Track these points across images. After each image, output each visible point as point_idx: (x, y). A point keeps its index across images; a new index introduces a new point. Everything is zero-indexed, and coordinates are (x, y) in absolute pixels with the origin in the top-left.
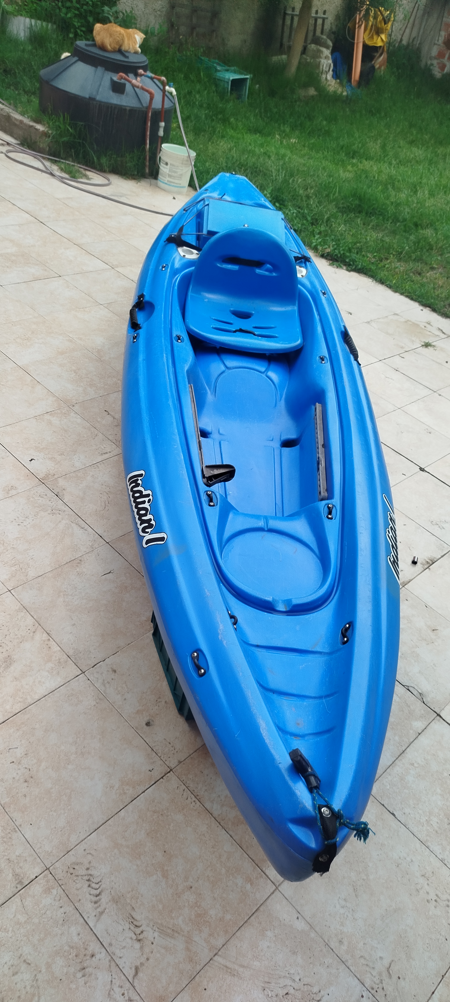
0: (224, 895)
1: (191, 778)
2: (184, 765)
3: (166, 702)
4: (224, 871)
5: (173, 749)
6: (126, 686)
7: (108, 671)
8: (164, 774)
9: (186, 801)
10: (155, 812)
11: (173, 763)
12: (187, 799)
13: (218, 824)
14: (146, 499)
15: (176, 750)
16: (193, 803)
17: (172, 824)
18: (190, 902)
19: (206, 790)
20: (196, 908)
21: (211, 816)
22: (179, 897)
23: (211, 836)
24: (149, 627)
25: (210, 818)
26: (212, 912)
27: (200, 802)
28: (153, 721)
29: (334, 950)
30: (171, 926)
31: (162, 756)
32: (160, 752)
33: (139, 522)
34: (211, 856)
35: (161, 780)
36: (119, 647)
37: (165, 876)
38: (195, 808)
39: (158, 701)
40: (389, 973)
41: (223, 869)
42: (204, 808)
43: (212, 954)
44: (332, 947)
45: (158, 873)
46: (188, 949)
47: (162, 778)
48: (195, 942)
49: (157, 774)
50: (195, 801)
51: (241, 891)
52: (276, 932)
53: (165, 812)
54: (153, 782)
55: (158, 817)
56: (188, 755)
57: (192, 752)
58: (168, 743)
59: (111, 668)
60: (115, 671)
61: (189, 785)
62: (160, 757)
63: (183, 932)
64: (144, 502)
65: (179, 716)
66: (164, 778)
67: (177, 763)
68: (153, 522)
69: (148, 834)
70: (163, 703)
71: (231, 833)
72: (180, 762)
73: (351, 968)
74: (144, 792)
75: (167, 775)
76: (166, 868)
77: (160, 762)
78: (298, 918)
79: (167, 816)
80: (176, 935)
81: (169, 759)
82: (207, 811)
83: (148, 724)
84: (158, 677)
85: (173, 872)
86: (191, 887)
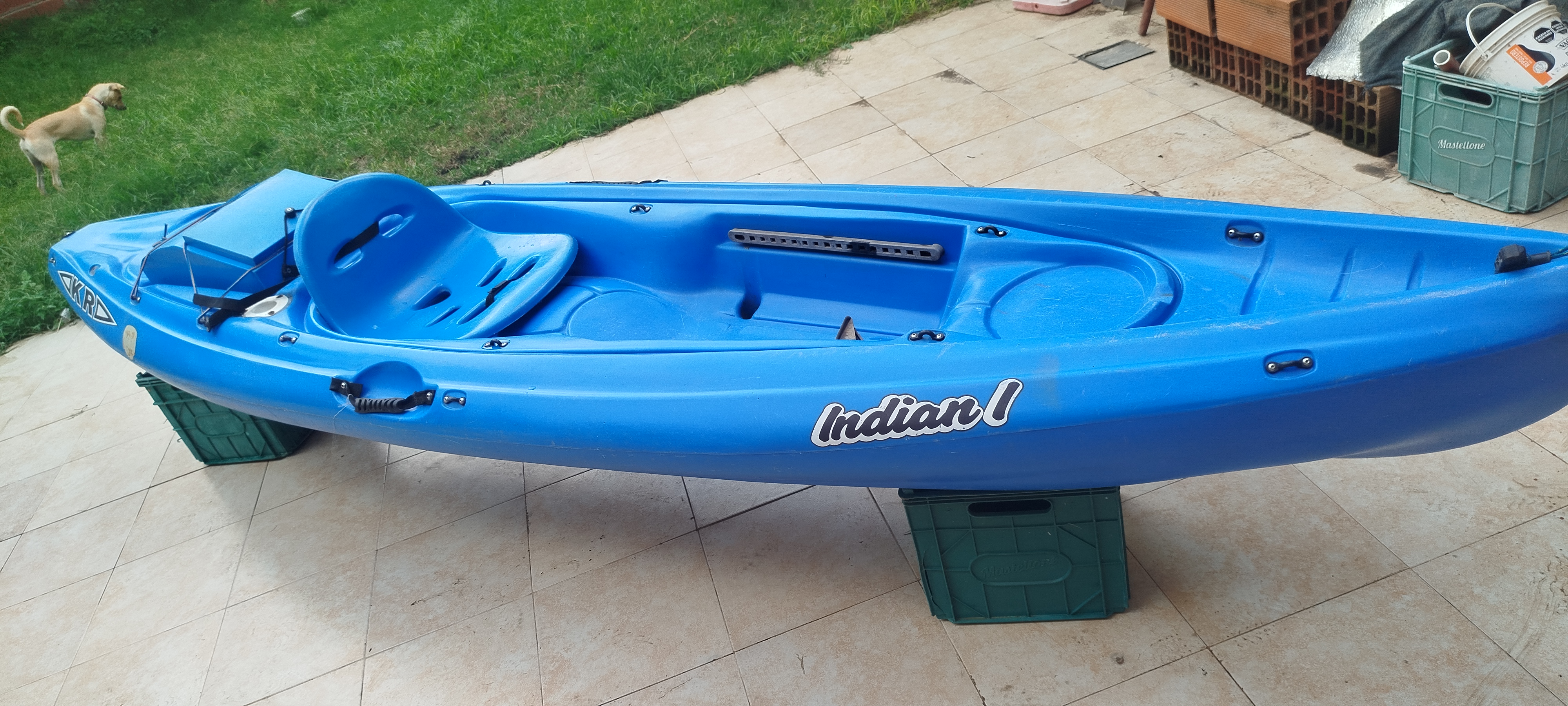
0: (1420, 627)
1: (1225, 626)
2: (1202, 631)
3: (1083, 631)
4: (1382, 620)
5: (1170, 639)
6: (1042, 676)
7: (1006, 696)
8: (1214, 658)
9: (1263, 639)
10: (1278, 682)
11: (1197, 644)
12: (1261, 638)
13: (1305, 611)
14: (901, 405)
15: (1174, 635)
16: (1268, 632)
17: (1301, 664)
18: (1429, 667)
19: (1248, 613)
20: (1438, 662)
21: (1291, 616)
22: (1421, 679)
23: (1325, 622)
24: (935, 627)
25: (1294, 617)
26: (1445, 645)
27: (1267, 624)
28: (1115, 654)
29: (1500, 531)
30: (1467, 698)
31: (1182, 654)
32: (1174, 655)
33: (942, 428)
34: (1358, 630)
35: (1222, 663)
36: (962, 674)
37: (1387, 690)
38: (1277, 632)
39: (1080, 641)
40: (1530, 487)
41: (1378, 619)
42: (1279, 621)
43: (1508, 659)
44: (1497, 532)
45: (1382, 697)
46: (1501, 684)
47: (1220, 662)
48: (1490, 674)
49: (1214, 667)
50: (1265, 630)
51: (1413, 606)
52: (1475, 583)
53: (1279, 669)
54: (1226, 674)
55: (1287, 679)
56: (1184, 622)
57: (1180, 616)
58: (1160, 643)
59: (1001, 691)
60: (1008, 687)
61: (1238, 631)
62: (1182, 657)
63: (1475, 684)
64: (904, 412)
65: (1113, 620)
66: (1219, 659)
67: (1198, 639)
68: (961, 401)
69: (1315, 698)
70: (1084, 635)
71: (1322, 599)
72: (1195, 634)
73: (1523, 521)
74: (1242, 689)
75: (1216, 655)
76: (1374, 686)
77: (1192, 658)
78: (1455, 556)
79: (1287, 668)
80: (1479, 694)
81: (1188, 646)
82: (1284, 619)
83: (1120, 661)
84: (1036, 633)
85: (1381, 679)
86: (1406, 662)
